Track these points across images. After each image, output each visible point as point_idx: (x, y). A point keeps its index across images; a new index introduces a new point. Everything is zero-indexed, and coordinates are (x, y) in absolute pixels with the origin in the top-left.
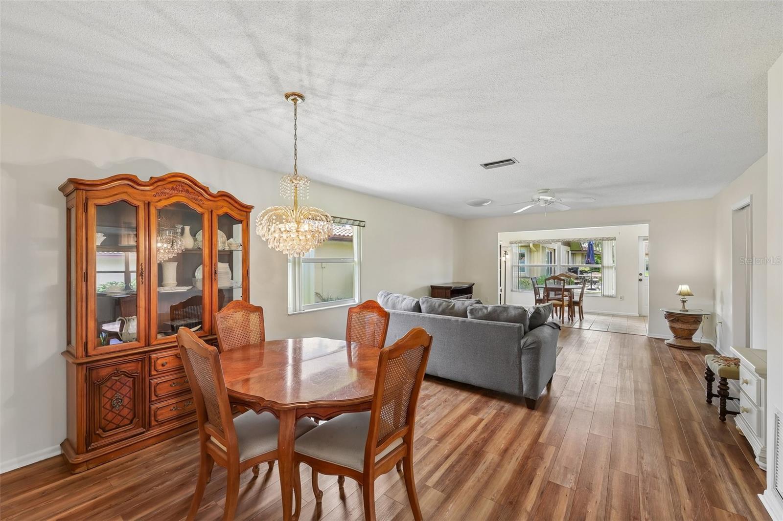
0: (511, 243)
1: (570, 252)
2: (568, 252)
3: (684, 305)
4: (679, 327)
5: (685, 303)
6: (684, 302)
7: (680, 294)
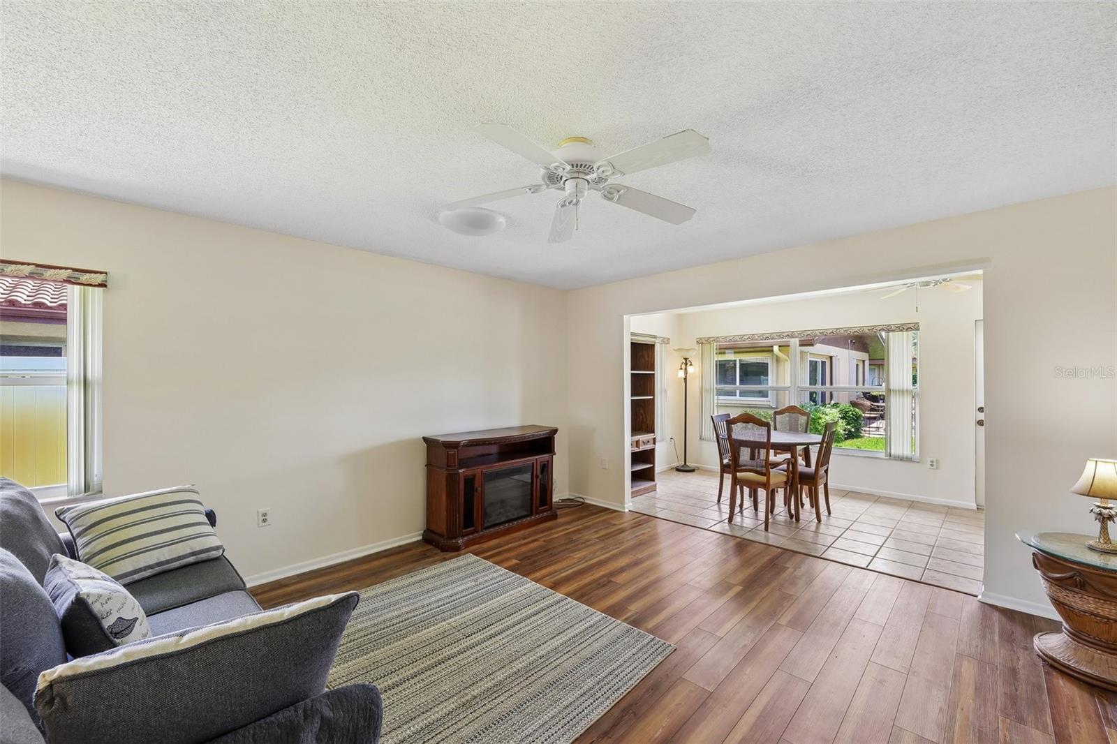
0: (700, 342)
1: (867, 363)
2: (864, 361)
3: (1104, 529)
4: (1085, 607)
5: (1110, 523)
6: (1104, 519)
7: (1090, 493)
